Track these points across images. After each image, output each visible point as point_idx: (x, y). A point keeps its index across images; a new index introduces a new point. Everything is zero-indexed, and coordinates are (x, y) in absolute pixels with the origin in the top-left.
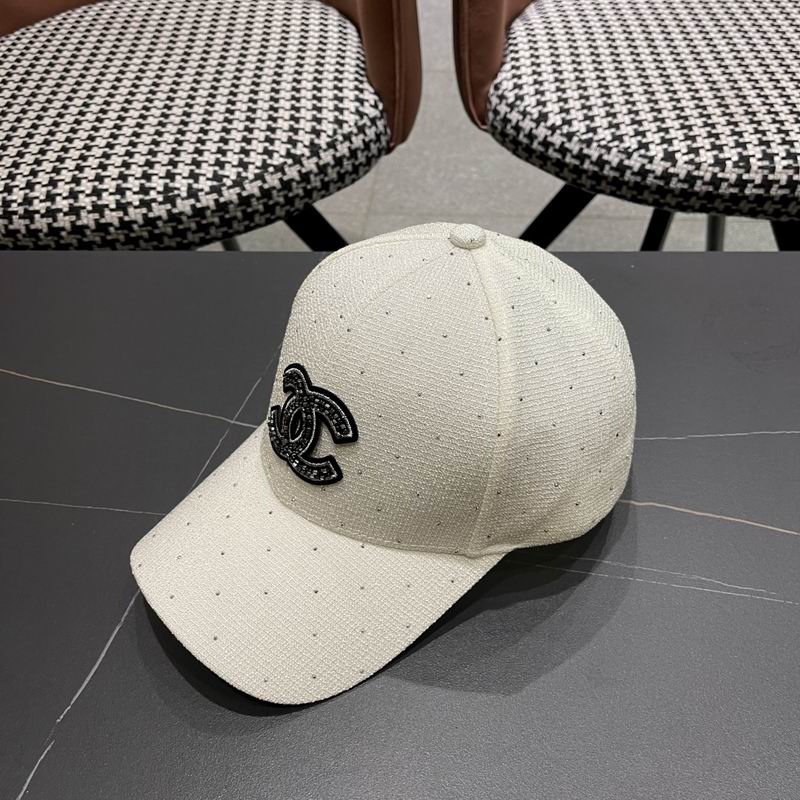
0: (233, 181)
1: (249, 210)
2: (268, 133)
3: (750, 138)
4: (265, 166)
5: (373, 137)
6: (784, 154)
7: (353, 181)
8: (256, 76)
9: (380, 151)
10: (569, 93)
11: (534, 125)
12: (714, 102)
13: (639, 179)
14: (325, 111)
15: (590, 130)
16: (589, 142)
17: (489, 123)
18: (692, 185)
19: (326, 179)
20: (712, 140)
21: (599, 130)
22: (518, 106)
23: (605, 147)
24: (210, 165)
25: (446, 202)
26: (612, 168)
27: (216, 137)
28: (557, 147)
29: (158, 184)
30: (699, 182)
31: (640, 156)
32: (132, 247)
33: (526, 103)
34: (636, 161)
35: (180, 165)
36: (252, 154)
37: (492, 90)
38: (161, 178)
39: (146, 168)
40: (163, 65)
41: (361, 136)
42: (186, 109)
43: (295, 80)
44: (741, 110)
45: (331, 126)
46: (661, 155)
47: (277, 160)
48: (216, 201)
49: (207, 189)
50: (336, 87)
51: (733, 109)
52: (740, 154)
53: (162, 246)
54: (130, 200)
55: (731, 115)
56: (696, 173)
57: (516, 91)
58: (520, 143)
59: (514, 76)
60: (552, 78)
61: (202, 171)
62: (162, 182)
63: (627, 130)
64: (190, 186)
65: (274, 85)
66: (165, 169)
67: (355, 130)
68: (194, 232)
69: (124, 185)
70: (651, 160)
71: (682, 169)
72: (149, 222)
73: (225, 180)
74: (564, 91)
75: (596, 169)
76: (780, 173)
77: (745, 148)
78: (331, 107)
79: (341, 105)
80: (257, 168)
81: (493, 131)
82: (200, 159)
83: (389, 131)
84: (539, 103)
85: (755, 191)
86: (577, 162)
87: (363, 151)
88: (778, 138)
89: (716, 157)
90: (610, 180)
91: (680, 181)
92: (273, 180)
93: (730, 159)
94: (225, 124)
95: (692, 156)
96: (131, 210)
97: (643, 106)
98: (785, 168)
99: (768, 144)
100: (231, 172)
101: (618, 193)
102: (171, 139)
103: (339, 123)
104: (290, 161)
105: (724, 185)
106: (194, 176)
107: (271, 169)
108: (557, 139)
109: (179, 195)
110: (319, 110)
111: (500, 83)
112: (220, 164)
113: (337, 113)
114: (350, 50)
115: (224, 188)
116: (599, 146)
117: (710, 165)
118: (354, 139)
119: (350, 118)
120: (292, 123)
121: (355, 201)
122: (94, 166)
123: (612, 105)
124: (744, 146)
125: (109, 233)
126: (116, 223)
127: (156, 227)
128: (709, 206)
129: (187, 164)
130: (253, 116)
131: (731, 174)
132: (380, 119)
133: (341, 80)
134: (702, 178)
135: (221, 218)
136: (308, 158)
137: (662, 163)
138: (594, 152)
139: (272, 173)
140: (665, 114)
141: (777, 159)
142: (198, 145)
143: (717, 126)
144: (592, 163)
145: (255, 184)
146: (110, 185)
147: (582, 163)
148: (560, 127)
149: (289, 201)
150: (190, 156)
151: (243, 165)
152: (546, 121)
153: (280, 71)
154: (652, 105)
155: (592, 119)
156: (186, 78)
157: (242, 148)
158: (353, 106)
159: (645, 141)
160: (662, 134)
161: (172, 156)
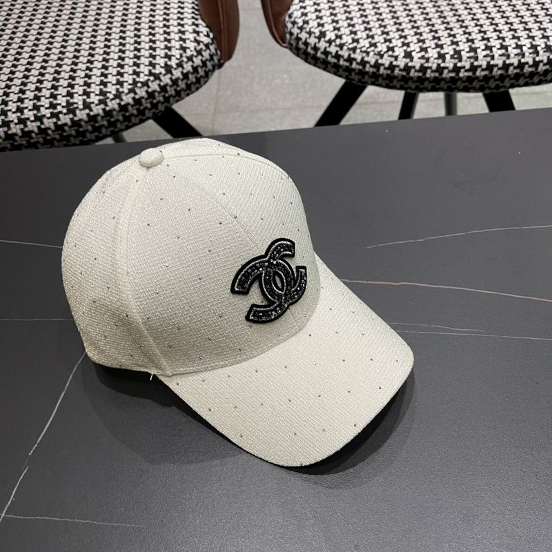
0: (114, 95)
1: (127, 114)
2: (135, 60)
3: (461, 38)
4: (135, 83)
5: (208, 57)
6: (483, 47)
7: (197, 89)
8: (123, 20)
9: (214, 67)
10: (339, 17)
11: (317, 40)
12: (437, 15)
13: (389, 72)
14: (173, 42)
15: (355, 41)
16: (354, 50)
17: (287, 42)
18: (425, 73)
19: (178, 89)
20: (436, 41)
21: (361, 41)
22: (305, 28)
23: (365, 52)
24: (97, 85)
25: (269, 100)
26: (371, 66)
27: (100, 65)
28: (334, 54)
29: (62, 101)
30: (429, 71)
31: (389, 56)
32: (49, 146)
34: (386, 60)
35: (76, 87)
36: (125, 75)
37: (287, 19)
38: (63, 96)
39: (52, 91)
40: (57, 18)
41: (200, 57)
42: (77, 47)
43: (150, 21)
44: (454, 19)
45: (178, 52)
46: (403, 54)
47: (143, 78)
48: (104, 110)
49: (97, 102)
50: (179, 24)
51: (449, 19)
52: (455, 49)
53: (69, 144)
54: (43, 113)
55: (448, 23)
56: (426, 65)
57: (304, 18)
58: (309, 54)
59: (301, 7)
60: (327, 6)
61: (92, 90)
62: (65, 99)
63: (379, 39)
64: (84, 100)
65: (136, 26)
66: (65, 90)
67: (195, 54)
68: (91, 133)
69: (39, 104)
70: (396, 58)
71: (418, 62)
72: (59, 128)
73: (108, 95)
74: (335, 15)
75: (360, 67)
76: (481, 60)
78: (177, 39)
79: (184, 37)
80: (130, 84)
81: (290, 47)
82: (89, 81)
83: (219, 52)
84: (319, 25)
85: (466, 74)
86: (347, 64)
87: (202, 67)
88: (479, 36)
89: (439, 53)
90: (370, 74)
91: (416, 71)
92: (141, 92)
93: (448, 53)
94: (105, 56)
95: (423, 53)
96: (45, 120)
98: (484, 56)
99: (472, 41)
100: (112, 89)
101: (377, 83)
102: (68, 69)
103: (184, 49)
104: (152, 78)
105: (446, 71)
106: (86, 94)
107: (139, 85)
108: (333, 49)
109: (77, 108)
110: (169, 41)
111: (292, 13)
112: (104, 84)
113: (181, 43)
115: (108, 101)
116: (361, 51)
117: (435, 59)
118: (194, 59)
119: (191, 45)
120: (151, 51)
121: (205, 105)
122: (16, 92)
123: (368, 23)
124: (457, 43)
125: (32, 138)
126: (36, 130)
127: (65, 131)
128: (438, 86)
129: (80, 86)
130: (124, 49)
131: (449, 63)
132: (212, 44)
133: (182, 19)
134: (430, 68)
135: (109, 121)
136: (165, 75)
137: (404, 60)
138: (358, 56)
139: (140, 88)
140: (404, 26)
141: (479, 51)
142: (87, 72)
143: (439, 31)
144: (357, 63)
145: (129, 95)
146: (28, 104)
147: (351, 64)
148: (334, 41)
149: (154, 106)
150: (82, 80)
151: (120, 83)
152: (324, 37)
153: (140, 16)
154: (395, 20)
155: (355, 33)
156: (74, 25)
157: (118, 71)
158: (192, 37)
159: (391, 45)
160: (402, 40)
161: (70, 81)
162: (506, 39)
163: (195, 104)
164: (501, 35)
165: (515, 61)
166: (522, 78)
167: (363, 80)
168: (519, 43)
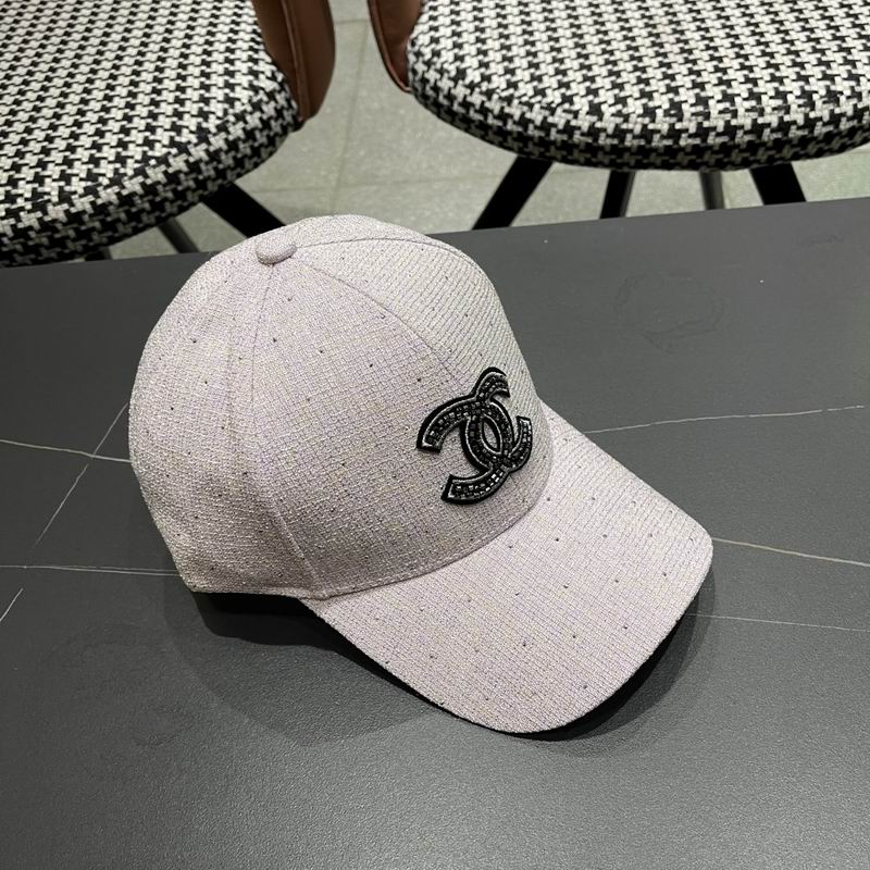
0: (110, 179)
1: (134, 210)
2: (149, 120)
3: (684, 81)
4: (145, 159)
5: (273, 113)
6: (719, 97)
8: (139, 53)
9: (285, 128)
10: (489, 44)
11: (451, 84)
12: (648, 41)
13: (565, 137)
14: (214, 89)
15: (511, 85)
16: (509, 100)
17: (411, 84)
18: (622, 140)
19: (221, 166)
20: (642, 86)
21: (521, 85)
22: (435, 64)
23: (527, 104)
24: (83, 163)
25: (424, 165)
26: (536, 127)
27: (92, 130)
28: (478, 107)
29: (25, 189)
30: (629, 137)
31: (565, 111)
32: (7, 262)
33: (442, 60)
34: (560, 117)
35: (51, 166)
36: (131, 146)
37: (409, 47)
38: (28, 182)
39: (12, 173)
40: (40, 50)
41: (258, 114)
42: (61, 99)
43: (182, 55)
44: (676, 48)
45: (220, 106)
46: (586, 108)
47: (159, 151)
48: (93, 203)
49: (81, 191)
50: (227, 60)
51: (667, 48)
52: (671, 100)
53: (41, 259)
55: (665, 55)
56: (624, 126)
57: (433, 46)
58: (442, 105)
59: (431, 29)
60: (471, 27)
61: (75, 171)
62: (30, 187)
63: (550, 82)
64: (61, 188)
65: (159, 63)
66: (33, 171)
67: (249, 108)
68: (74, 240)
70: (576, 114)
71: (611, 122)
72: (20, 233)
73: (101, 179)
75: (520, 129)
76: (716, 118)
77: (677, 93)
78: (221, 84)
79: (232, 81)
80: (137, 162)
81: (415, 93)
82: (72, 157)
83: (294, 104)
84: (457, 58)
85: (690, 141)
86: (500, 124)
87: (261, 130)
88: (714, 78)
89: (645, 106)
90: (536, 140)
91: (608, 136)
92: (156, 174)
93: (660, 107)
94: (102, 114)
95: (619, 107)
97: (569, 53)
98: (721, 112)
99: (702, 86)
100: (107, 169)
102: (42, 136)
104: (174, 151)
105: (656, 137)
106: (66, 178)
107: (153, 162)
108: (476, 99)
110: (207, 88)
111: (416, 38)
112: (95, 161)
113: (227, 91)
114: (247, 14)
115: (99, 189)
116: (520, 103)
117: (639, 116)
118: (248, 118)
119: (243, 94)
120: (177, 106)
121: (323, 173)
123: (535, 55)
124: (675, 90)
127: (29, 238)
128: (645, 161)
129: (57, 165)
130: (133, 102)
131: (662, 124)
132: (279, 92)
133: (233, 51)
134: (631, 131)
135: (103, 222)
136: (196, 145)
137: (588, 117)
138: (515, 111)
139: (154, 167)
140: (592, 59)
141: (711, 102)
142: (71, 141)
143: (648, 70)
144: (515, 123)
145: (135, 180)
147: (505, 124)
148: (478, 85)
149: (180, 195)
150: (62, 154)
151: (121, 160)
152: (463, 79)
153: (167, 46)
154: (579, 50)
155: (512, 72)
156: (64, 63)
157: (120, 140)
158: (245, 80)
159: (569, 93)
160: (588, 84)
161: (41, 156)
162: (760, 82)
163: (308, 171)
164: (751, 76)
165: (773, 120)
166: (787, 148)
167: (526, 150)
168: (782, 89)
